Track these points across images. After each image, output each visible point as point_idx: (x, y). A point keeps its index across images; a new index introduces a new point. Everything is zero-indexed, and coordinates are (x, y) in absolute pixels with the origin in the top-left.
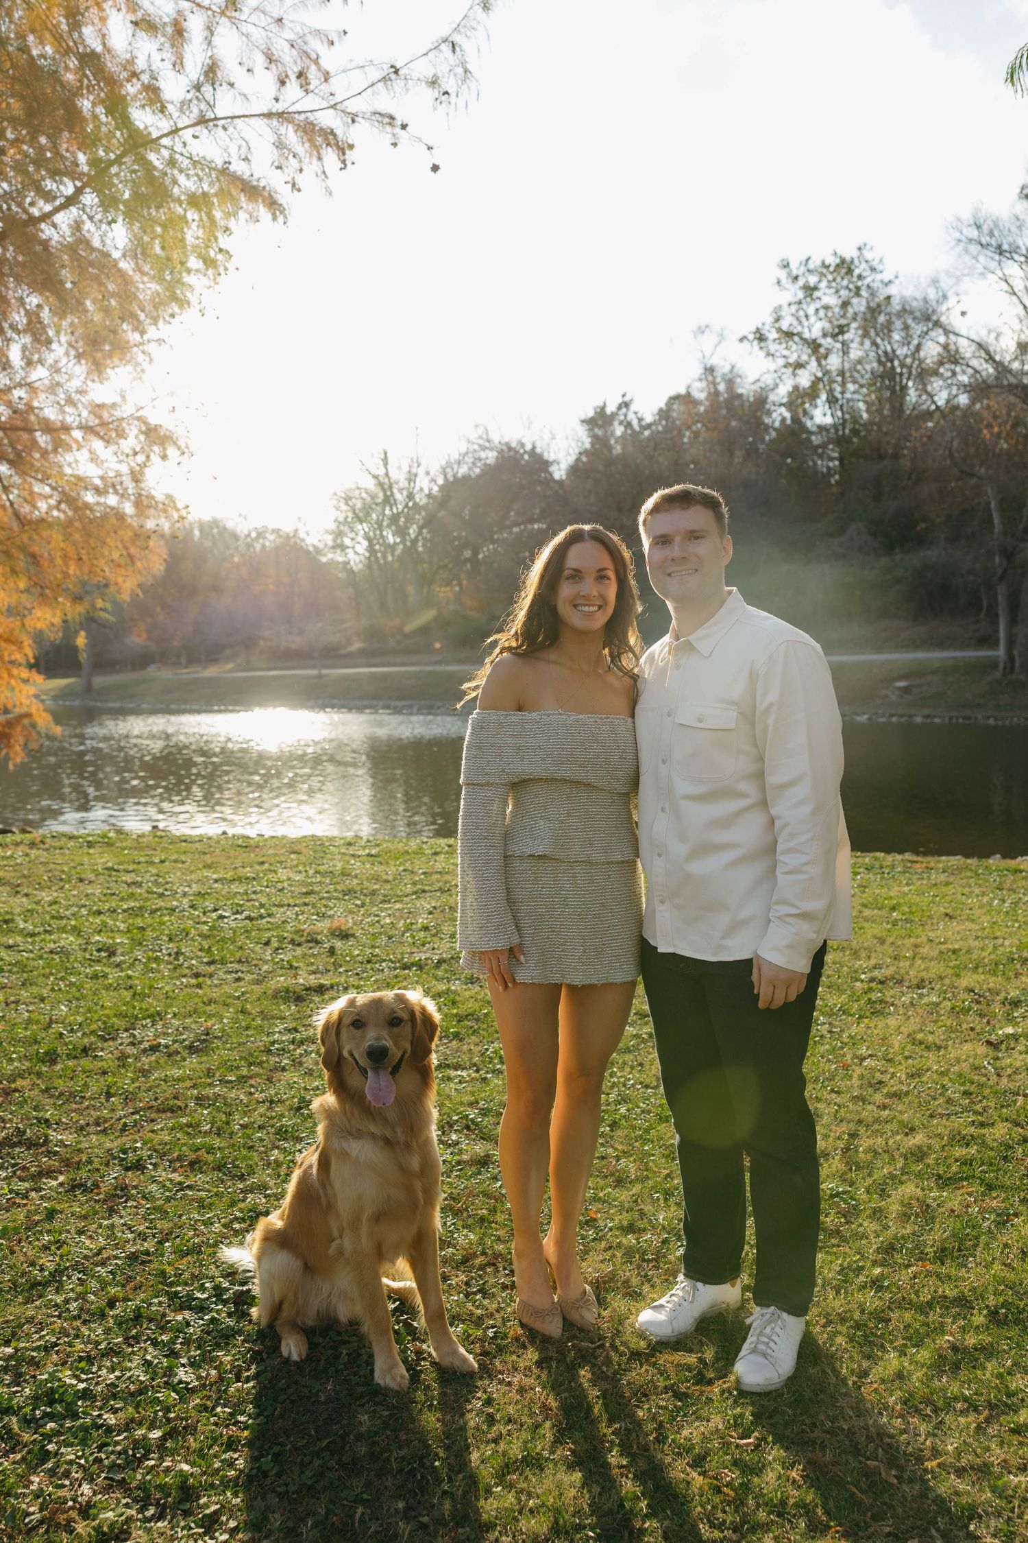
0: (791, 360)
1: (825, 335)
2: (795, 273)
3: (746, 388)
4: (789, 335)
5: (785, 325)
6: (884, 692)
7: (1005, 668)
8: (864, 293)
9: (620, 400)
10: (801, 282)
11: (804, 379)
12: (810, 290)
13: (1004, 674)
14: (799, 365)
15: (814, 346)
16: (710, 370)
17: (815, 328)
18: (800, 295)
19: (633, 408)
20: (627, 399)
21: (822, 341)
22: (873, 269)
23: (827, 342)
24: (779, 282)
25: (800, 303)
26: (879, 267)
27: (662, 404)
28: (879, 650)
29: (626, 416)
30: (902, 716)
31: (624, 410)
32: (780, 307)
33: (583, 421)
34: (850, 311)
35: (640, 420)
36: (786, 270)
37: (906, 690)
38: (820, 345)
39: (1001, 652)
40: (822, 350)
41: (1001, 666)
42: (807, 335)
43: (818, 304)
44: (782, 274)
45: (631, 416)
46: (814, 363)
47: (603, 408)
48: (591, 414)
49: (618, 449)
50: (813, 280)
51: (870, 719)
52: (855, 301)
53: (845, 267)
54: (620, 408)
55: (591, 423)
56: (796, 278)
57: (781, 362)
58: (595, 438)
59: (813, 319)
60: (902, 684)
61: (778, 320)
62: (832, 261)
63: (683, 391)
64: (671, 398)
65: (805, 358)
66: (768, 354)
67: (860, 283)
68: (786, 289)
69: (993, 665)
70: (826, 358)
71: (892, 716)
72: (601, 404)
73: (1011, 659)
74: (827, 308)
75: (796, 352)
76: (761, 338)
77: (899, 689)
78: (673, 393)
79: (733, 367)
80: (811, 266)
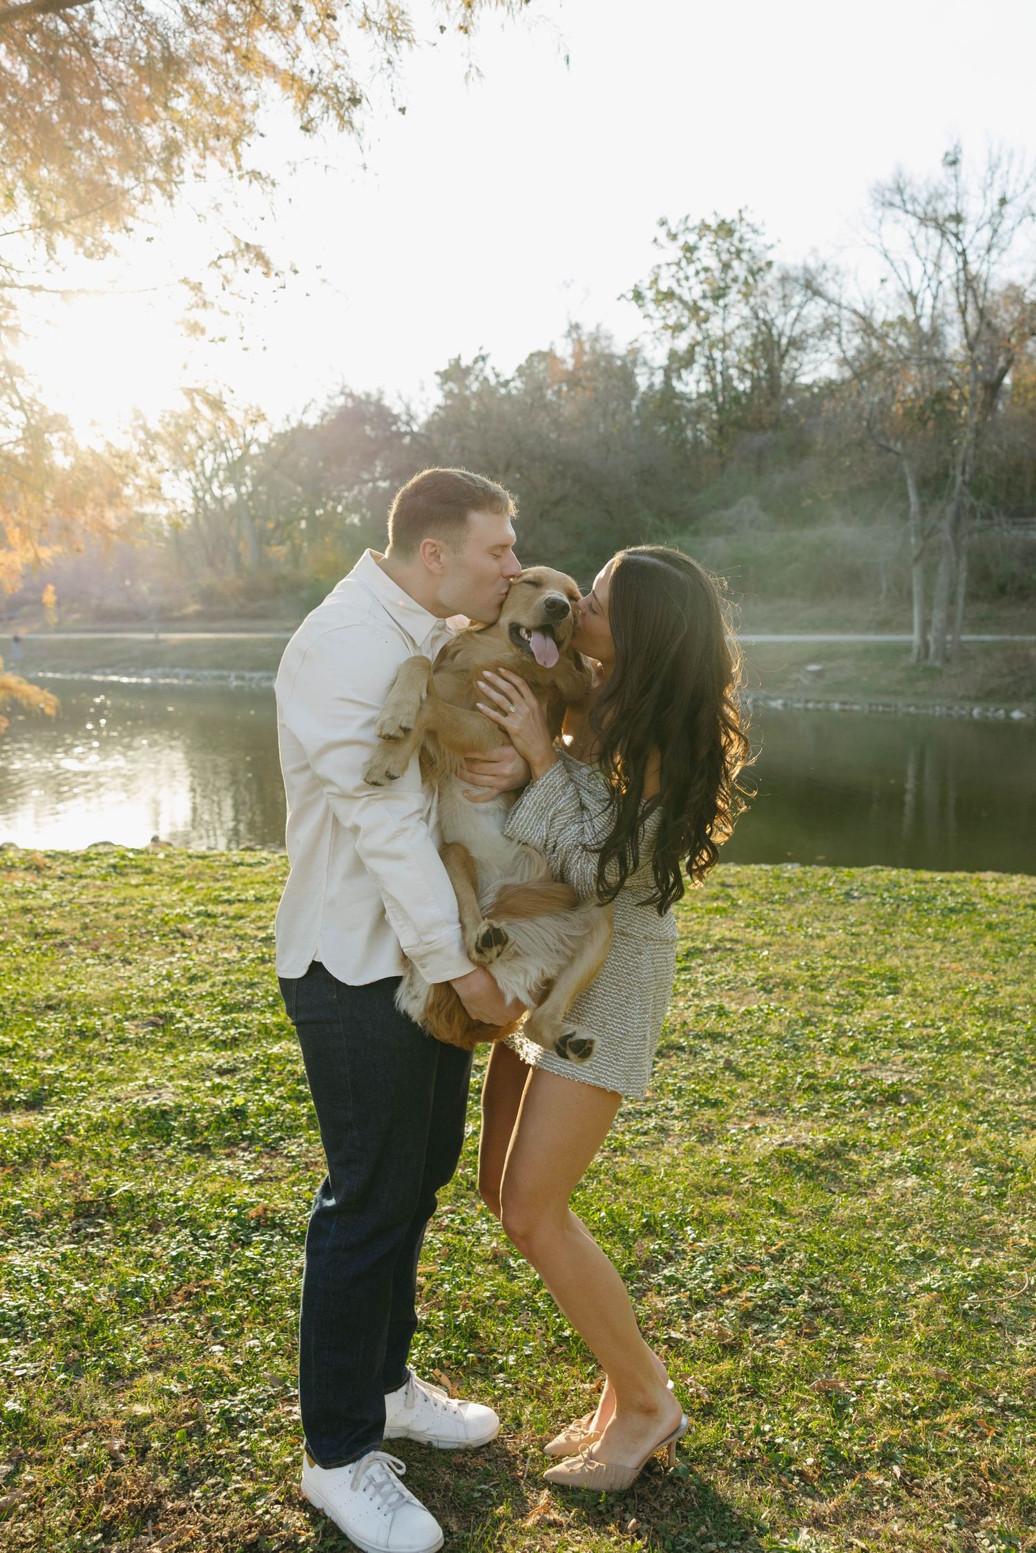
0: (671, 322)
1: (704, 297)
2: (674, 231)
3: (619, 348)
4: (670, 295)
5: (663, 287)
6: (795, 676)
7: (919, 653)
8: (745, 256)
9: (477, 355)
10: (681, 241)
11: (682, 343)
12: (690, 249)
13: (918, 660)
14: (679, 328)
15: (695, 309)
16: (576, 327)
17: (694, 290)
18: (680, 254)
19: (489, 362)
20: (484, 352)
21: (701, 303)
22: (755, 231)
23: (707, 305)
24: (655, 240)
25: (678, 264)
26: (762, 230)
27: (522, 361)
28: (777, 631)
29: (482, 370)
30: (818, 702)
31: (480, 364)
32: (659, 266)
33: (437, 373)
34: (731, 274)
35: (497, 376)
36: (664, 229)
37: (819, 675)
38: (701, 309)
39: (915, 638)
40: (702, 314)
41: (915, 651)
42: (687, 297)
43: (699, 266)
44: (661, 233)
45: (488, 372)
46: (693, 325)
47: (458, 360)
48: (444, 366)
49: (474, 405)
50: (692, 239)
51: (785, 705)
52: (735, 263)
53: (726, 230)
54: (476, 361)
55: (446, 376)
56: (674, 237)
57: (660, 323)
58: (449, 395)
59: (693, 280)
60: (814, 667)
61: (655, 281)
62: (713, 222)
63: (545, 348)
64: (532, 355)
65: (684, 320)
66: (647, 316)
67: (741, 246)
68: (662, 247)
69: (907, 649)
70: (706, 320)
71: (807, 701)
72: (456, 356)
73: (926, 645)
74: (706, 270)
75: (675, 314)
76: (638, 296)
77: (812, 672)
78: (534, 350)
79: (598, 327)
80: (690, 224)
